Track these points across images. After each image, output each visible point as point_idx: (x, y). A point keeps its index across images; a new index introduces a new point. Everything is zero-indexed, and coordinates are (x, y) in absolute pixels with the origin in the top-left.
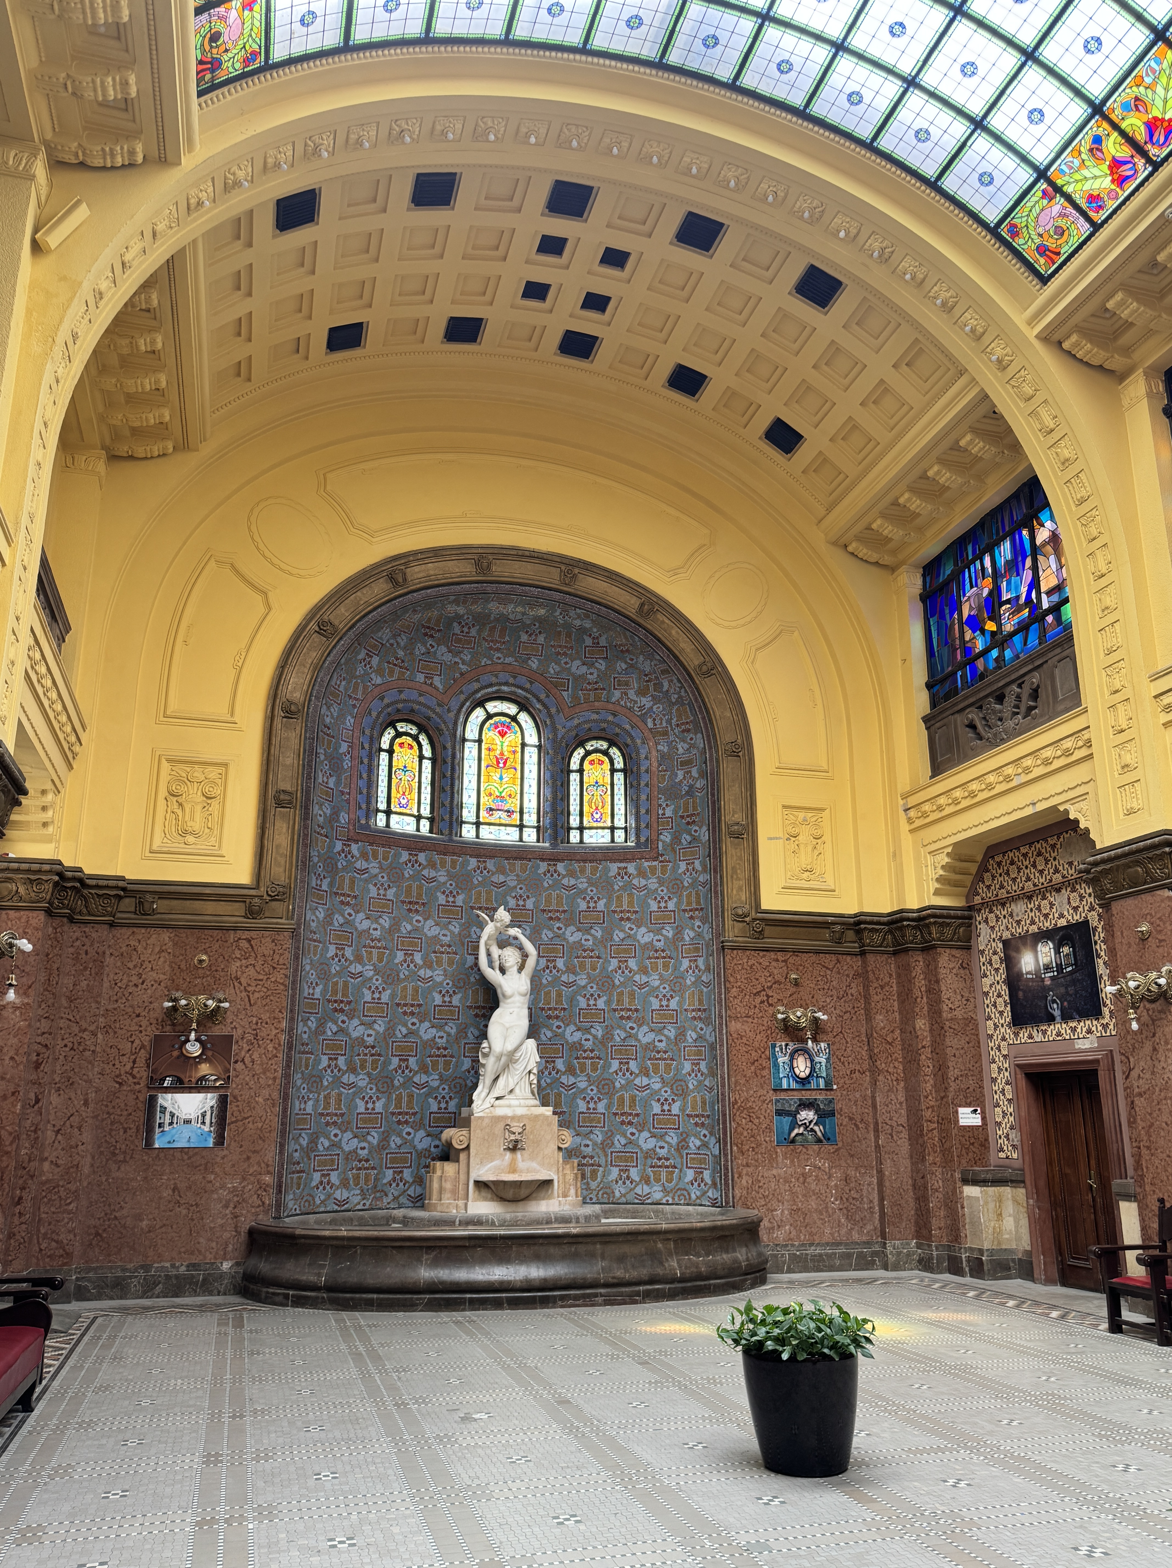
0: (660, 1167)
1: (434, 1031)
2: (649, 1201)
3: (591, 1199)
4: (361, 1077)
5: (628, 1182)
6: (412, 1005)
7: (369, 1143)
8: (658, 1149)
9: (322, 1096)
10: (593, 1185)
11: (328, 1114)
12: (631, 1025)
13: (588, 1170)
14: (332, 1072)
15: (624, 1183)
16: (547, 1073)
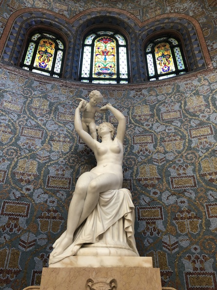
16: (148, 233)
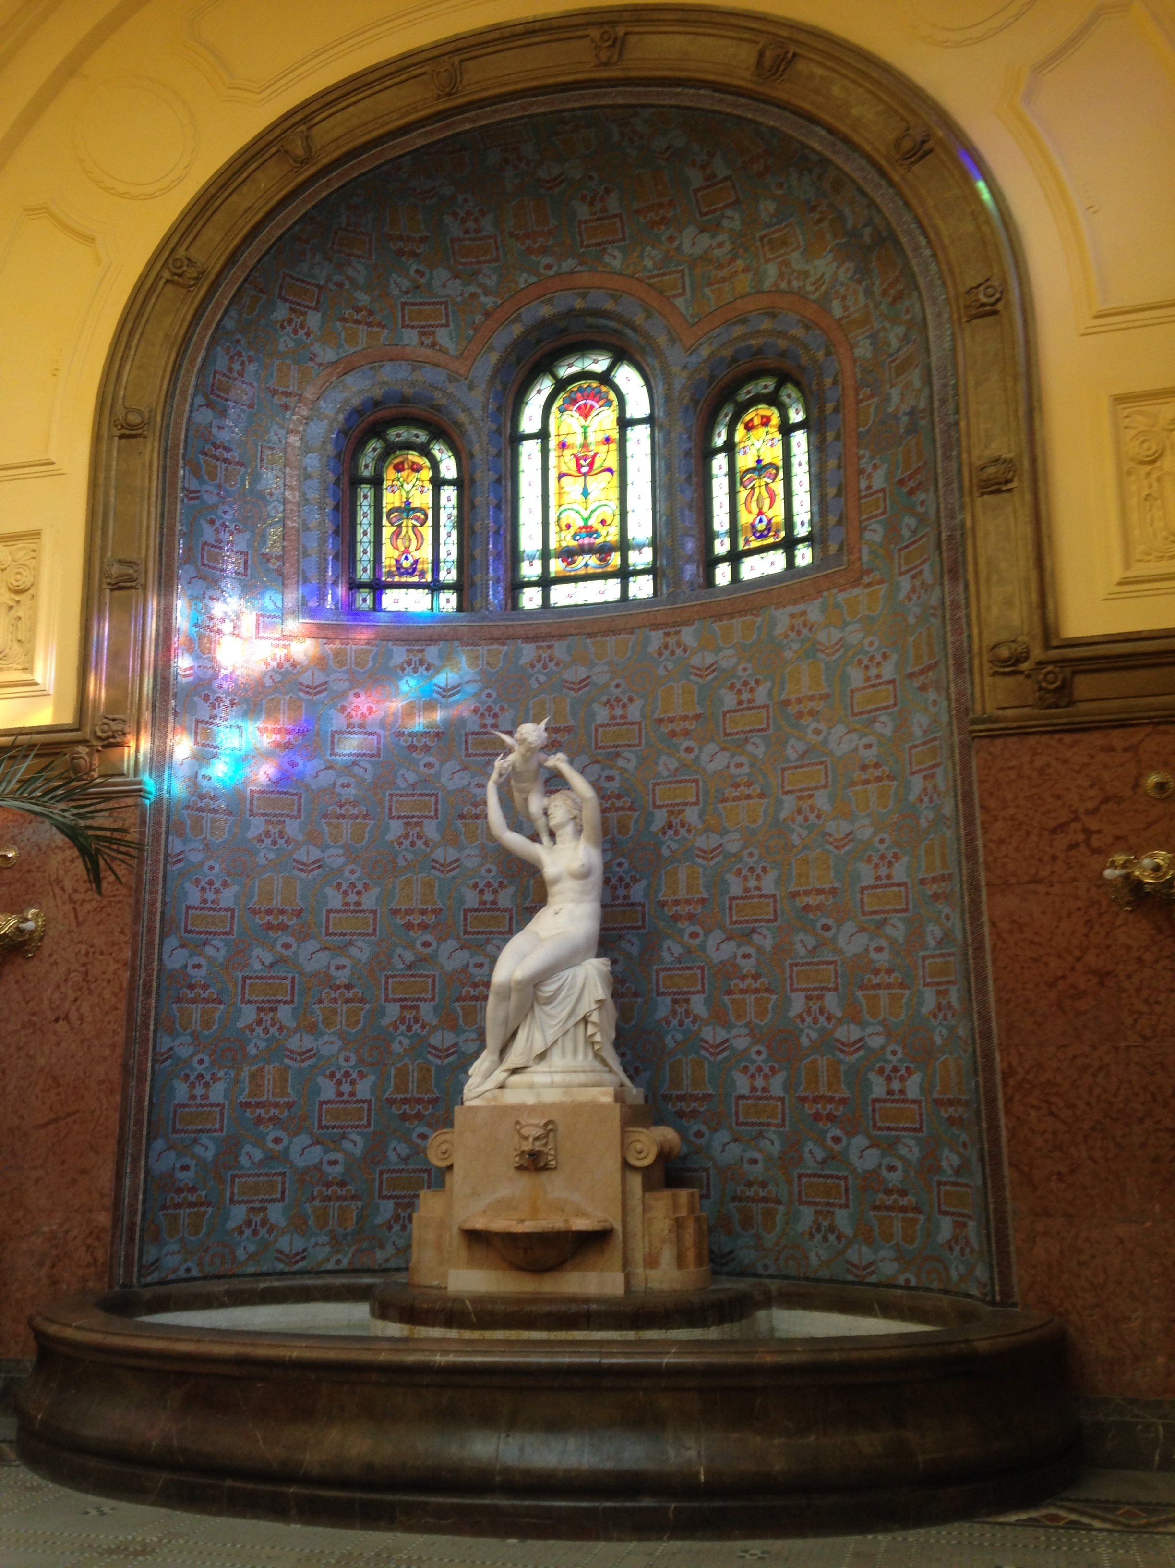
0: (889, 1208)
1: (465, 954)
2: (873, 1279)
3: (766, 1267)
4: (326, 1038)
5: (832, 1238)
6: (423, 912)
7: (345, 1152)
8: (884, 1172)
9: (245, 1074)
10: (769, 1239)
11: (259, 1105)
12: (824, 921)
13: (757, 1209)
14: (266, 1031)
15: (825, 1239)
16: (675, 1022)
